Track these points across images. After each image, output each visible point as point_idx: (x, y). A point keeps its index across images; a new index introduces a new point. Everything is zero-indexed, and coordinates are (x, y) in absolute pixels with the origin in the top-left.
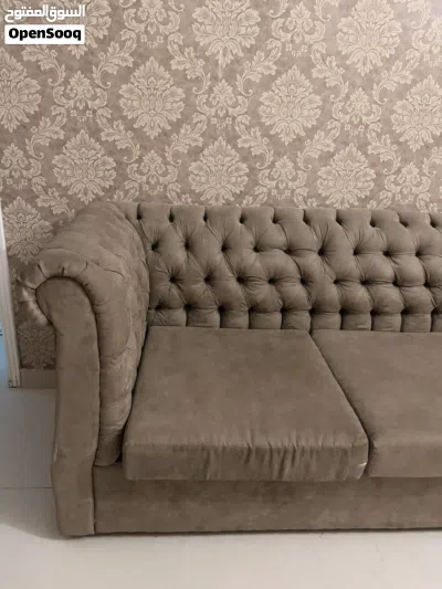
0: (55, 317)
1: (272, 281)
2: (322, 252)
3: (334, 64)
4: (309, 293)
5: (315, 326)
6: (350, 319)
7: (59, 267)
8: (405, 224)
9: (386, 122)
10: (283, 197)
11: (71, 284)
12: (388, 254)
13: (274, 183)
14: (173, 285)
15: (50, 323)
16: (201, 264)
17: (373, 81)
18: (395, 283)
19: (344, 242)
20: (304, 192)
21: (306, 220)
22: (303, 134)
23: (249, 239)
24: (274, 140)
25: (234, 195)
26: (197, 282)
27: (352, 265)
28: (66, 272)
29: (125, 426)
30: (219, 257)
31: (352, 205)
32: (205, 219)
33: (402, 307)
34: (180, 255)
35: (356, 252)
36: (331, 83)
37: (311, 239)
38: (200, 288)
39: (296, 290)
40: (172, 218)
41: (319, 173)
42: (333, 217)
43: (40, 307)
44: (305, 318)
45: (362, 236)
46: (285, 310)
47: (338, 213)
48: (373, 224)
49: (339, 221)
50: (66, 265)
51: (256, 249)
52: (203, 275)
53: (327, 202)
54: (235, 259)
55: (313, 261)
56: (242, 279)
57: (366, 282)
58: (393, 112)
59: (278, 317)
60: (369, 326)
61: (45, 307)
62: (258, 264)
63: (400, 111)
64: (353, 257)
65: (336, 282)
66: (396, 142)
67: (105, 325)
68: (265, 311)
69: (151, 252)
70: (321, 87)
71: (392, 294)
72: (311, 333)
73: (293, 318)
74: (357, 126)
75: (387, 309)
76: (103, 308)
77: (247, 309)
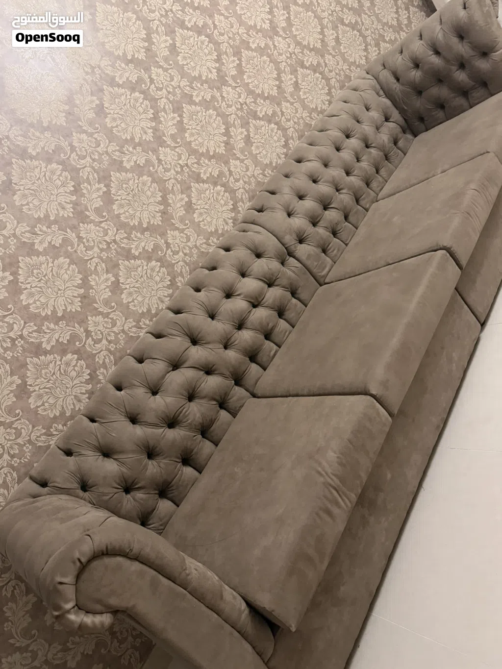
0: (114, 602)
1: (191, 398)
2: (194, 342)
3: (44, 228)
4: (222, 374)
5: (251, 389)
6: (262, 357)
7: (74, 563)
8: (214, 268)
9: (122, 226)
10: (122, 342)
11: (95, 564)
12: (228, 295)
13: (104, 342)
14: (132, 493)
15: (115, 612)
16: (133, 452)
17: (82, 212)
18: (255, 306)
19: (198, 320)
20: (131, 323)
21: (158, 336)
22: (82, 291)
23: (141, 392)
24: (68, 317)
25: (87, 382)
26: (145, 467)
27: (219, 327)
28: (83, 560)
29: (249, 604)
30: (139, 431)
31: (170, 296)
32: (93, 420)
33: (276, 314)
34: (110, 467)
35: (212, 317)
36: (58, 242)
37: (176, 343)
38: (153, 469)
39: (212, 383)
40: (69, 453)
41: (125, 301)
42: (172, 315)
43: (95, 613)
44: (239, 391)
45: (202, 304)
46: (222, 404)
47: (169, 308)
48: (198, 290)
49: (177, 312)
50: (77, 555)
51: (154, 393)
52: (144, 457)
53: (153, 312)
54: (150, 417)
55: (197, 354)
56: (172, 423)
57: (240, 326)
58: (118, 216)
59: (224, 414)
60: (275, 347)
61: (99, 607)
62: (169, 400)
63: (122, 211)
64: (214, 322)
65: (226, 348)
66: (143, 231)
67: (153, 556)
68: (212, 422)
69: (87, 494)
70: (54, 251)
71: (260, 314)
72: (254, 396)
73: (232, 402)
74: (109, 247)
75: (271, 325)
76: (136, 548)
77: (200, 436)
